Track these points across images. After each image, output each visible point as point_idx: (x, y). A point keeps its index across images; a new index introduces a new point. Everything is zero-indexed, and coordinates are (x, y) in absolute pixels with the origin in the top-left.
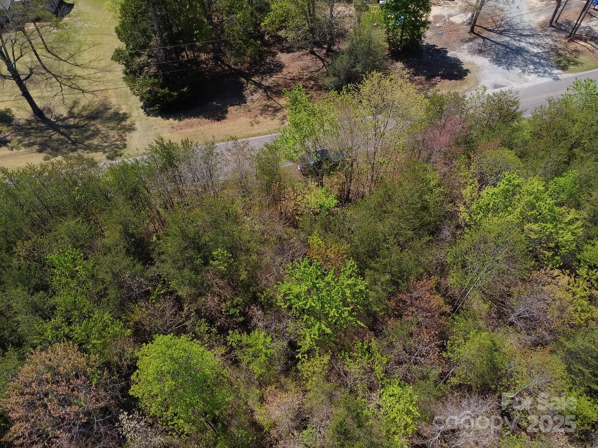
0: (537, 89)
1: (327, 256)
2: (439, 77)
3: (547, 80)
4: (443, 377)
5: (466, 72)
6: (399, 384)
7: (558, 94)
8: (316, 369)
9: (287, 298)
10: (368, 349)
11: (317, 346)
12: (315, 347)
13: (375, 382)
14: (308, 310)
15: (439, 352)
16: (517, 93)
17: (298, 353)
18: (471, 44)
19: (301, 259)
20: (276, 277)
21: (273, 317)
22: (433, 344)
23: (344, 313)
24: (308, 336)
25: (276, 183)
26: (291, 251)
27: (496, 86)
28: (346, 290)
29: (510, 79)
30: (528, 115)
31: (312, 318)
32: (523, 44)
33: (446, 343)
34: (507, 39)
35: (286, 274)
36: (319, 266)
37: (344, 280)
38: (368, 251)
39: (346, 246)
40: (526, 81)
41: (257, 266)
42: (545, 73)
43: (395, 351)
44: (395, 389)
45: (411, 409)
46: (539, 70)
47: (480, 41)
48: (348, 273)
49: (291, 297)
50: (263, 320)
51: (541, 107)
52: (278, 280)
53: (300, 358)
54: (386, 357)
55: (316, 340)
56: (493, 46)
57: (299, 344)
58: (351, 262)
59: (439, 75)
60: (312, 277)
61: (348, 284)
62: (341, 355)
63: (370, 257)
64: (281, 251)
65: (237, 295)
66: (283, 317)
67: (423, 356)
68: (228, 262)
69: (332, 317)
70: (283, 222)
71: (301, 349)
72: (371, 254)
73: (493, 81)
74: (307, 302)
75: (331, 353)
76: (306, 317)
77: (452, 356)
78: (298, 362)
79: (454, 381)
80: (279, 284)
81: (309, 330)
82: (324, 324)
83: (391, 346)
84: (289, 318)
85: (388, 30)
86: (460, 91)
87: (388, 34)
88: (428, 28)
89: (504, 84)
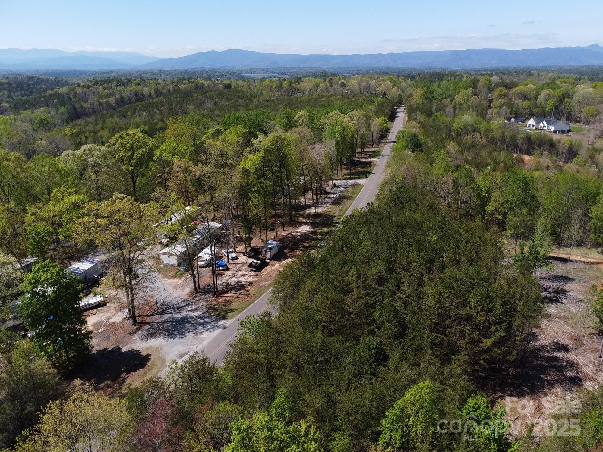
0: (215, 342)
2: (124, 374)
3: (217, 332)
5: (147, 358)
7: (233, 337)
16: (202, 352)
18: (140, 332)
27: (181, 356)
29: (189, 344)
30: (221, 364)
32: (184, 314)
34: (169, 315)
40: (204, 340)
42: (213, 327)
46: (208, 328)
47: (148, 327)
51: (227, 353)
56: (161, 326)
59: (123, 372)
73: (176, 353)
85: (50, 357)
86: (152, 375)
87: (51, 360)
88: (91, 338)
89: (187, 351)
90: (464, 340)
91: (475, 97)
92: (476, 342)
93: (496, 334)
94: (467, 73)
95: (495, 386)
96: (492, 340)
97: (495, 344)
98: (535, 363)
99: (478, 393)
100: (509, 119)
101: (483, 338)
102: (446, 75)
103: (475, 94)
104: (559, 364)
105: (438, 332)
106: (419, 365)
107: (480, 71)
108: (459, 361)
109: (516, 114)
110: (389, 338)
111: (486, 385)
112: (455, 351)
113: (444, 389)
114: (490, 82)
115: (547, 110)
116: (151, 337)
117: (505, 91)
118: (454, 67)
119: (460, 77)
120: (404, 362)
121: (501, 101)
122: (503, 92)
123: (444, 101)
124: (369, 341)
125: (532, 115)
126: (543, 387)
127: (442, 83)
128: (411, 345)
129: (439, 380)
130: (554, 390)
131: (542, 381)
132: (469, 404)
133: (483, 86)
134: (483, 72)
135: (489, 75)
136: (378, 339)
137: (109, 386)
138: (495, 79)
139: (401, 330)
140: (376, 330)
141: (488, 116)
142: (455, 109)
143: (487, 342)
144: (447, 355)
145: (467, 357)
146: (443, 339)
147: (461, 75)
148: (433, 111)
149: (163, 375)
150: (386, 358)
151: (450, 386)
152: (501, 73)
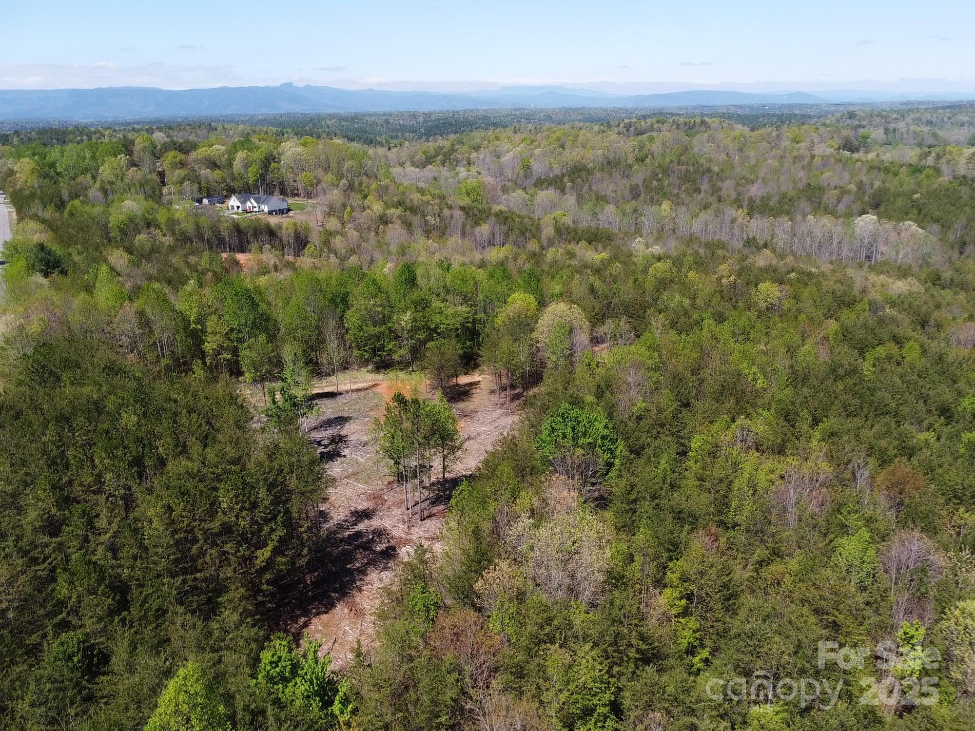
90: (230, 565)
91: (135, 169)
92: (247, 560)
93: (273, 537)
94: (109, 128)
95: (293, 611)
96: (269, 548)
97: (276, 551)
98: (336, 552)
99: (272, 637)
100: (200, 201)
101: (257, 549)
102: (71, 132)
103: (133, 164)
105: (185, 571)
106: (169, 640)
107: (129, 124)
108: (230, 601)
109: (208, 191)
110: (100, 619)
111: (281, 616)
112: (221, 588)
113: (221, 657)
114: (152, 143)
115: (251, 182)
117: (181, 157)
118: (81, 117)
119: (98, 135)
120: (140, 648)
121: (179, 173)
122: (178, 159)
123: (80, 179)
124: (62, 644)
125: (231, 191)
126: (354, 581)
127: (68, 147)
128: (145, 614)
129: (208, 649)
130: (367, 579)
131: (350, 572)
132: (264, 661)
133: (143, 150)
134: (136, 126)
135: (147, 130)
136: (79, 631)
138: (159, 137)
139: (118, 597)
140: (70, 618)
141: (165, 199)
142: (105, 192)
143: (264, 554)
144: (209, 600)
145: (242, 590)
146: (196, 579)
147: (99, 131)
148: (65, 196)
150: (105, 658)
151: (228, 648)
152: (168, 127)
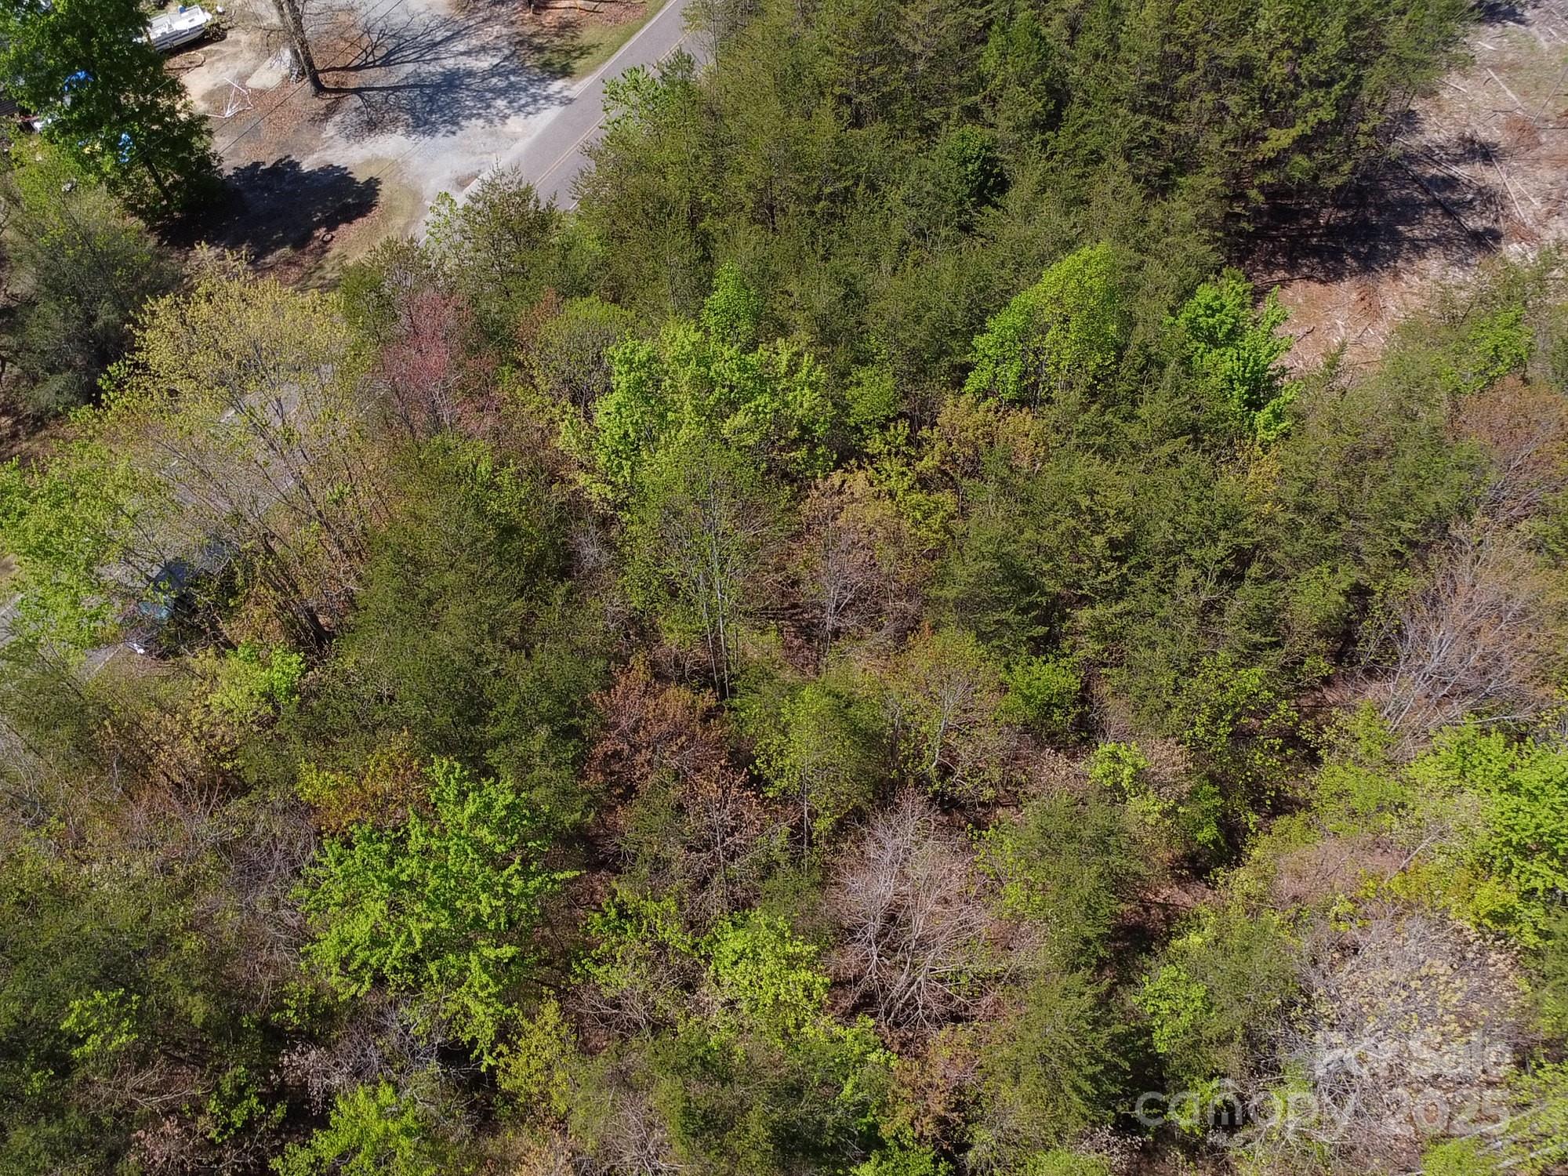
0: (546, 144)
1: (375, 796)
2: (323, 230)
3: (550, 114)
4: (800, 835)
5: (372, 186)
6: (734, 924)
7: (594, 132)
8: (547, 1054)
9: (354, 966)
10: (622, 914)
11: (509, 1005)
12: (508, 1011)
13: (687, 963)
14: (427, 947)
15: (756, 797)
16: (516, 170)
17: (479, 1058)
18: (337, 118)
19: (314, 852)
20: (288, 943)
21: (356, 1037)
22: (734, 791)
23: (511, 886)
24: (471, 1004)
25: (101, 726)
26: (277, 855)
27: (462, 183)
28: (477, 831)
29: (478, 150)
30: (568, 205)
31: (451, 958)
32: (450, 64)
33: (756, 767)
34: (409, 68)
35: (307, 915)
36: (371, 833)
37: (454, 815)
38: (459, 713)
39: (400, 741)
40: (515, 139)
41: (216, 959)
42: (535, 101)
43: (676, 868)
44: (734, 942)
45: (791, 950)
46: (523, 102)
47: (355, 101)
48: (451, 794)
49: (361, 955)
50: (337, 1064)
51: (582, 173)
52: (297, 946)
53: (493, 1063)
54: (669, 895)
55: (498, 996)
56: (392, 98)
57: (466, 1038)
58: (440, 767)
59: (318, 226)
60: (374, 869)
61: (471, 818)
62: (577, 976)
63: (473, 721)
64: (252, 874)
65: (219, 1069)
66: (380, 1014)
67: (734, 829)
68: (127, 1015)
69: (490, 917)
70: (197, 806)
71: (480, 1044)
72: (472, 713)
73: (447, 174)
74: (410, 934)
75: (552, 992)
76: (432, 968)
77: (785, 783)
78: (495, 1076)
79: (823, 825)
80: (308, 953)
81: (464, 989)
82: (488, 946)
83: (660, 865)
84: (394, 1004)
85: (113, 185)
86: (394, 234)
87: (119, 194)
88: (210, 133)
89: (475, 169)
90: (1220, 132)
92: (1252, 138)
93: (1310, 116)
95: (1274, 254)
96: (1294, 132)
97: (1303, 144)
98: (1394, 194)
99: (1225, 271)
101: (1273, 126)
104: (1455, 197)
105: (1154, 110)
106: (1088, 202)
108: (1194, 189)
110: (1017, 128)
111: (1251, 252)
112: (1186, 166)
113: (1143, 262)
116: (370, 131)
120: (1049, 193)
124: (963, 138)
126: (1395, 257)
128: (1074, 150)
129: (1132, 241)
130: (1420, 264)
131: (1397, 239)
132: (1198, 298)
136: (988, 131)
137: (289, 263)
139: (1051, 106)
140: (983, 107)
143: (1280, 138)
144: (1165, 174)
145: (1218, 181)
146: (1163, 131)
149: (421, 233)
150: (1003, 186)
151: (1158, 256)
